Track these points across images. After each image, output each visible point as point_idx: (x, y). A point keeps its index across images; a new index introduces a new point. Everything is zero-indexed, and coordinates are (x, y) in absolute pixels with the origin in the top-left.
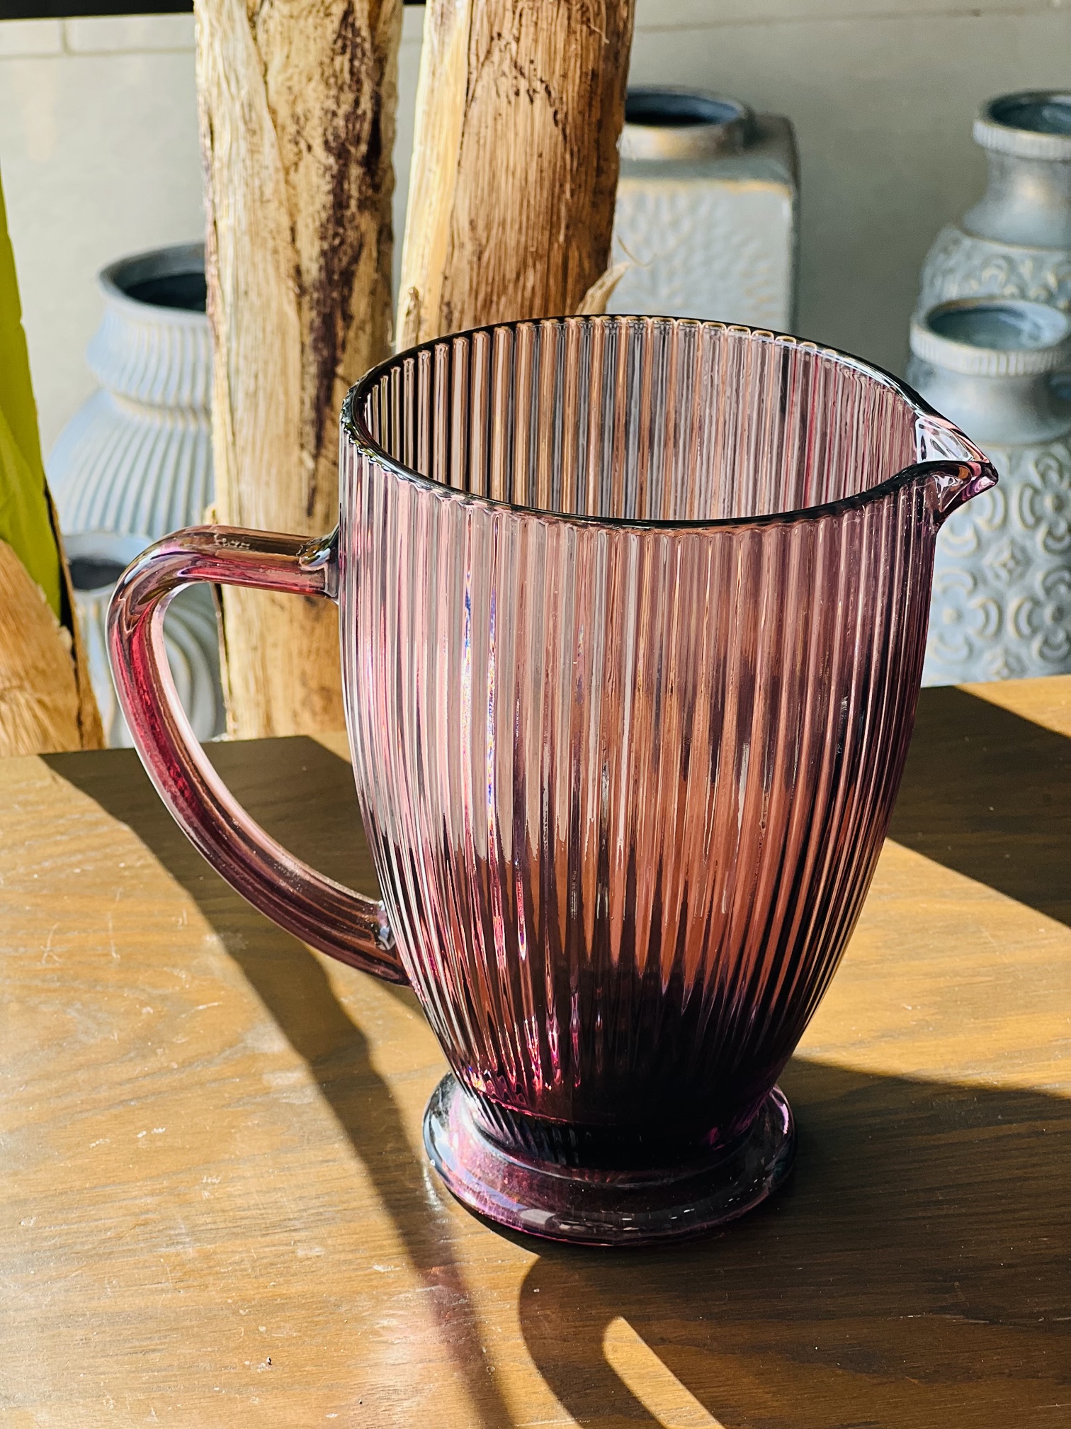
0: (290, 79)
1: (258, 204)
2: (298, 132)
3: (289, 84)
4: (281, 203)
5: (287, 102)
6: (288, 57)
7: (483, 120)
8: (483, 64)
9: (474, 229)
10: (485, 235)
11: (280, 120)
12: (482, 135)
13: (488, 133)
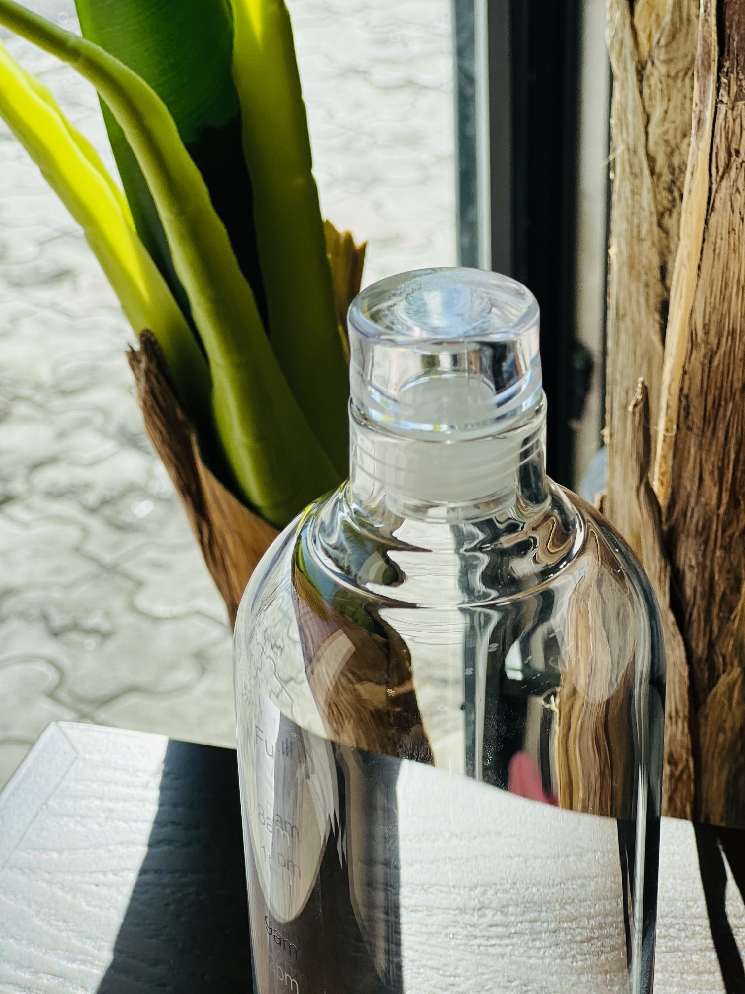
0: (666, 132)
1: (635, 241)
2: (673, 182)
3: (666, 137)
4: (653, 244)
5: (665, 153)
6: (666, 112)
7: (719, 231)
8: (722, 178)
9: (707, 333)
10: (716, 341)
11: (658, 169)
12: (718, 245)
13: (722, 245)
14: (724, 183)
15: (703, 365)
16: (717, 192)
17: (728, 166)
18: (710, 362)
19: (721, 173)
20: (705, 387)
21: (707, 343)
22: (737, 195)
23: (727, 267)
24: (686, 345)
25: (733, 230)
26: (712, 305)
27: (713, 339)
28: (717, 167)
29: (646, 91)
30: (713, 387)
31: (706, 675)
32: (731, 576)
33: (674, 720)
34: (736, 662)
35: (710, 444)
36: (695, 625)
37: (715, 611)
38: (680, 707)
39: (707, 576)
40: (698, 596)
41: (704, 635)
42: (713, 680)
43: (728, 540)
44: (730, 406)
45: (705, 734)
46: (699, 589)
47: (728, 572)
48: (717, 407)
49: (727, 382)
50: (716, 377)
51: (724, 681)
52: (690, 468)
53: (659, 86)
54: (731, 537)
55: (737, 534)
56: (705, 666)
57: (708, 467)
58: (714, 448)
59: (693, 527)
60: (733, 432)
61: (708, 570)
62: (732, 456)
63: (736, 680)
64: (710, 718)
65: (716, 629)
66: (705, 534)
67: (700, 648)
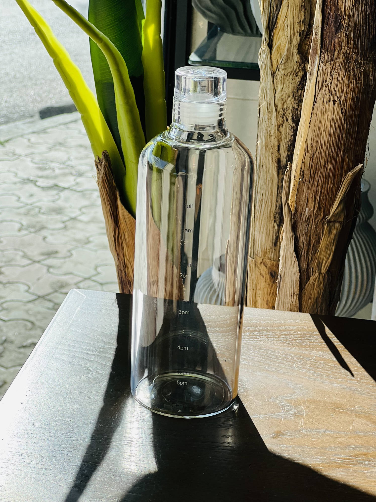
2: (284, 114)
4: (276, 137)
5: (281, 103)
7: (318, 109)
8: (320, 90)
9: (312, 146)
10: (316, 149)
11: (278, 109)
12: (317, 114)
13: (319, 114)
14: (321, 92)
15: (310, 158)
16: (318, 96)
17: (322, 87)
18: (313, 157)
19: (319, 89)
20: (311, 166)
21: (312, 150)
22: (326, 95)
23: (320, 121)
24: (303, 152)
25: (323, 108)
26: (315, 136)
27: (314, 148)
28: (318, 87)
29: (275, 81)
30: (314, 166)
31: (306, 277)
32: (317, 237)
33: (293, 296)
34: (317, 271)
35: (312, 187)
36: (303, 257)
37: (311, 251)
38: (295, 291)
39: (308, 238)
40: (305, 245)
41: (306, 261)
42: (308, 279)
43: (317, 223)
44: (320, 172)
45: (304, 300)
46: (305, 242)
47: (316, 235)
48: (314, 173)
49: (319, 163)
50: (315, 162)
51: (312, 278)
52: (303, 198)
53: (281, 79)
54: (318, 222)
55: (320, 220)
56: (306, 273)
57: (311, 195)
58: (313, 188)
59: (304, 219)
60: (320, 182)
61: (309, 235)
62: (320, 191)
63: (317, 277)
64: (306, 294)
65: (310, 258)
66: (308, 221)
67: (304, 266)
